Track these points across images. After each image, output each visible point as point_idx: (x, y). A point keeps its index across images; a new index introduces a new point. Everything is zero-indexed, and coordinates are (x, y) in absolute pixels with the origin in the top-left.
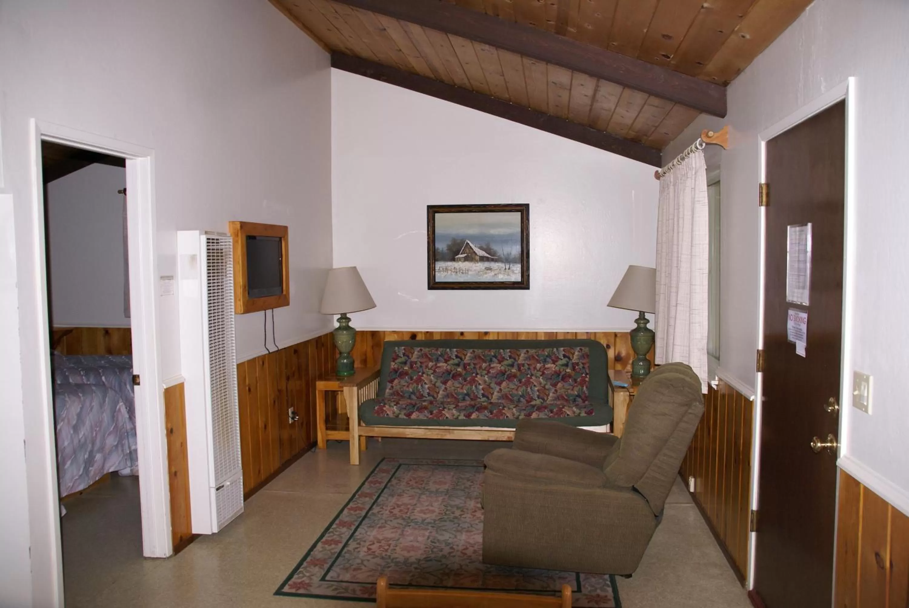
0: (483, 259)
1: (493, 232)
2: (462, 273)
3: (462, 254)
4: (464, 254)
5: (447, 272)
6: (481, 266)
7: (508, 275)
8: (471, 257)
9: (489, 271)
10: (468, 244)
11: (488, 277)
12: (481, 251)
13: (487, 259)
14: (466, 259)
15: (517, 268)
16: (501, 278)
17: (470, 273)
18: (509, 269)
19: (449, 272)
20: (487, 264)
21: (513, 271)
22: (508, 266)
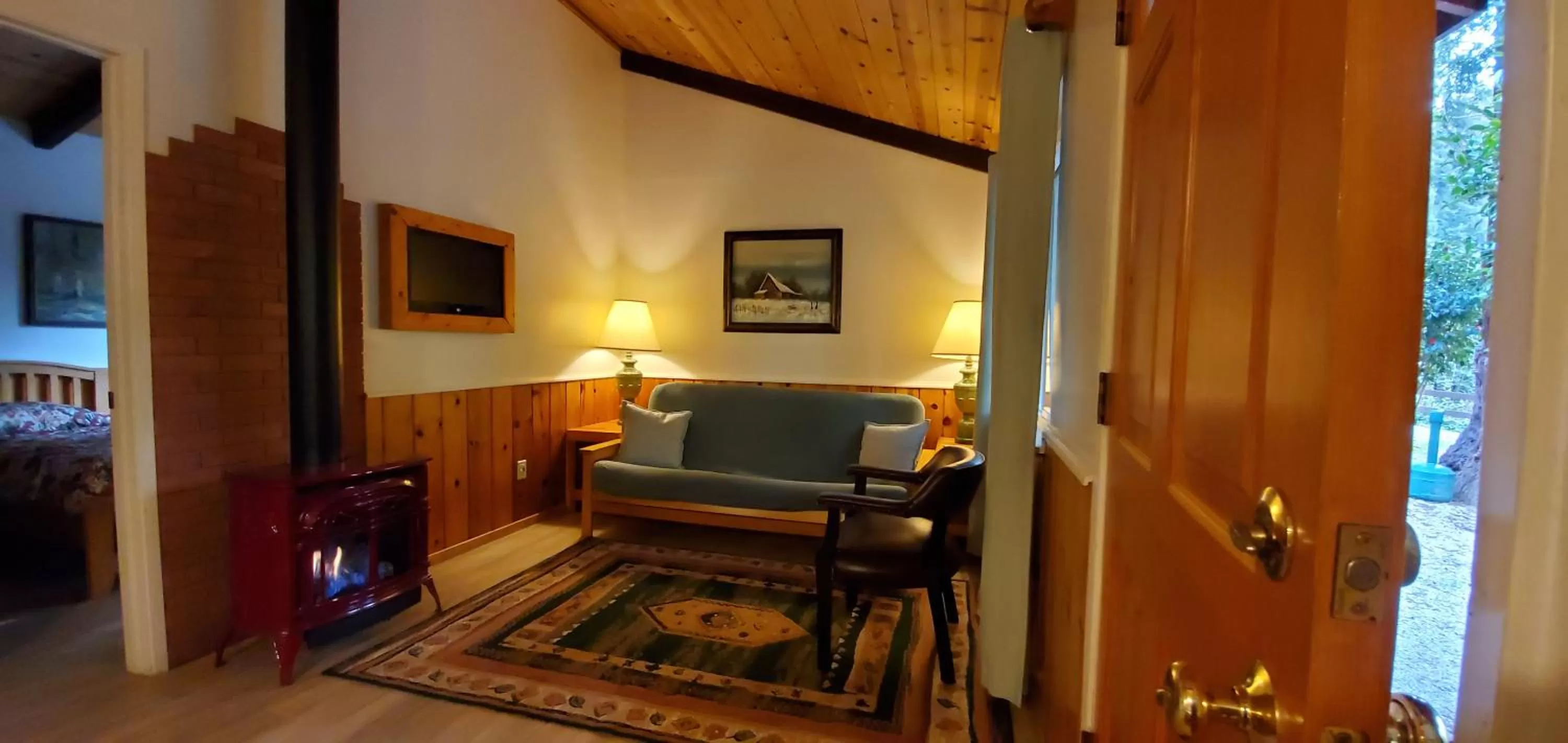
0: (785, 296)
1: (798, 263)
2: (762, 313)
3: (762, 289)
4: (765, 289)
5: (745, 311)
6: (783, 304)
7: (815, 315)
8: (772, 293)
9: (792, 311)
10: (769, 277)
11: (791, 318)
12: (784, 286)
13: (792, 297)
14: (766, 296)
15: (825, 307)
16: (807, 318)
17: (771, 312)
18: (816, 307)
19: (747, 311)
20: (791, 302)
21: (820, 311)
22: (816, 304)
